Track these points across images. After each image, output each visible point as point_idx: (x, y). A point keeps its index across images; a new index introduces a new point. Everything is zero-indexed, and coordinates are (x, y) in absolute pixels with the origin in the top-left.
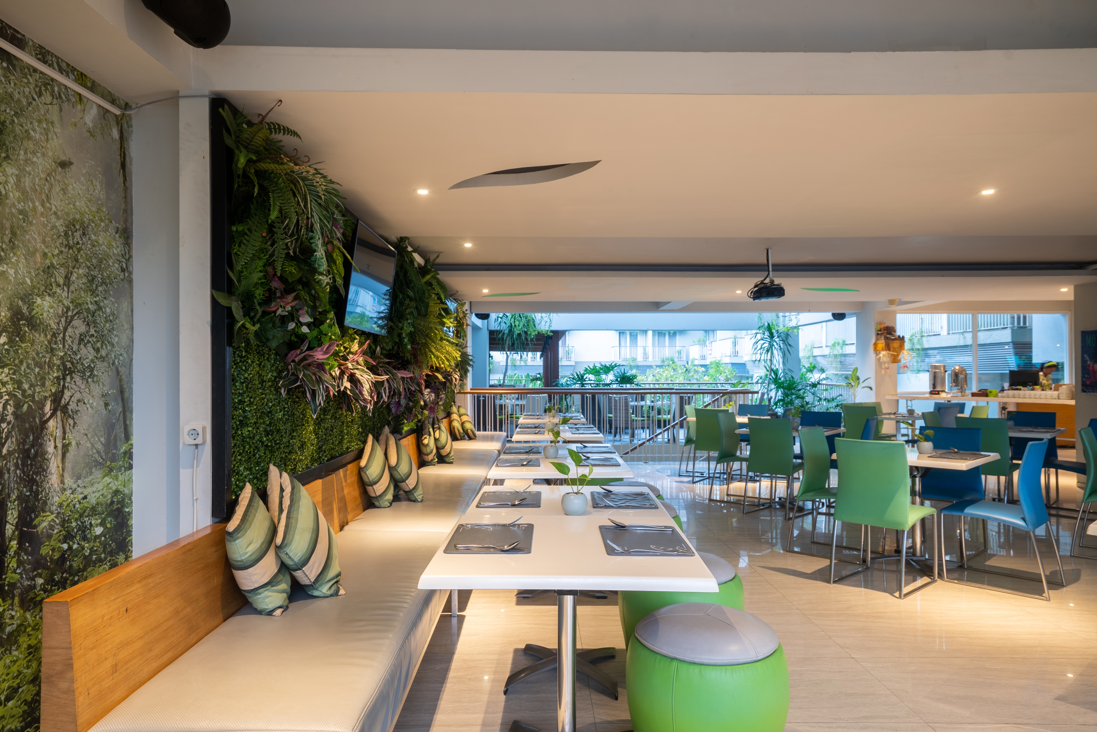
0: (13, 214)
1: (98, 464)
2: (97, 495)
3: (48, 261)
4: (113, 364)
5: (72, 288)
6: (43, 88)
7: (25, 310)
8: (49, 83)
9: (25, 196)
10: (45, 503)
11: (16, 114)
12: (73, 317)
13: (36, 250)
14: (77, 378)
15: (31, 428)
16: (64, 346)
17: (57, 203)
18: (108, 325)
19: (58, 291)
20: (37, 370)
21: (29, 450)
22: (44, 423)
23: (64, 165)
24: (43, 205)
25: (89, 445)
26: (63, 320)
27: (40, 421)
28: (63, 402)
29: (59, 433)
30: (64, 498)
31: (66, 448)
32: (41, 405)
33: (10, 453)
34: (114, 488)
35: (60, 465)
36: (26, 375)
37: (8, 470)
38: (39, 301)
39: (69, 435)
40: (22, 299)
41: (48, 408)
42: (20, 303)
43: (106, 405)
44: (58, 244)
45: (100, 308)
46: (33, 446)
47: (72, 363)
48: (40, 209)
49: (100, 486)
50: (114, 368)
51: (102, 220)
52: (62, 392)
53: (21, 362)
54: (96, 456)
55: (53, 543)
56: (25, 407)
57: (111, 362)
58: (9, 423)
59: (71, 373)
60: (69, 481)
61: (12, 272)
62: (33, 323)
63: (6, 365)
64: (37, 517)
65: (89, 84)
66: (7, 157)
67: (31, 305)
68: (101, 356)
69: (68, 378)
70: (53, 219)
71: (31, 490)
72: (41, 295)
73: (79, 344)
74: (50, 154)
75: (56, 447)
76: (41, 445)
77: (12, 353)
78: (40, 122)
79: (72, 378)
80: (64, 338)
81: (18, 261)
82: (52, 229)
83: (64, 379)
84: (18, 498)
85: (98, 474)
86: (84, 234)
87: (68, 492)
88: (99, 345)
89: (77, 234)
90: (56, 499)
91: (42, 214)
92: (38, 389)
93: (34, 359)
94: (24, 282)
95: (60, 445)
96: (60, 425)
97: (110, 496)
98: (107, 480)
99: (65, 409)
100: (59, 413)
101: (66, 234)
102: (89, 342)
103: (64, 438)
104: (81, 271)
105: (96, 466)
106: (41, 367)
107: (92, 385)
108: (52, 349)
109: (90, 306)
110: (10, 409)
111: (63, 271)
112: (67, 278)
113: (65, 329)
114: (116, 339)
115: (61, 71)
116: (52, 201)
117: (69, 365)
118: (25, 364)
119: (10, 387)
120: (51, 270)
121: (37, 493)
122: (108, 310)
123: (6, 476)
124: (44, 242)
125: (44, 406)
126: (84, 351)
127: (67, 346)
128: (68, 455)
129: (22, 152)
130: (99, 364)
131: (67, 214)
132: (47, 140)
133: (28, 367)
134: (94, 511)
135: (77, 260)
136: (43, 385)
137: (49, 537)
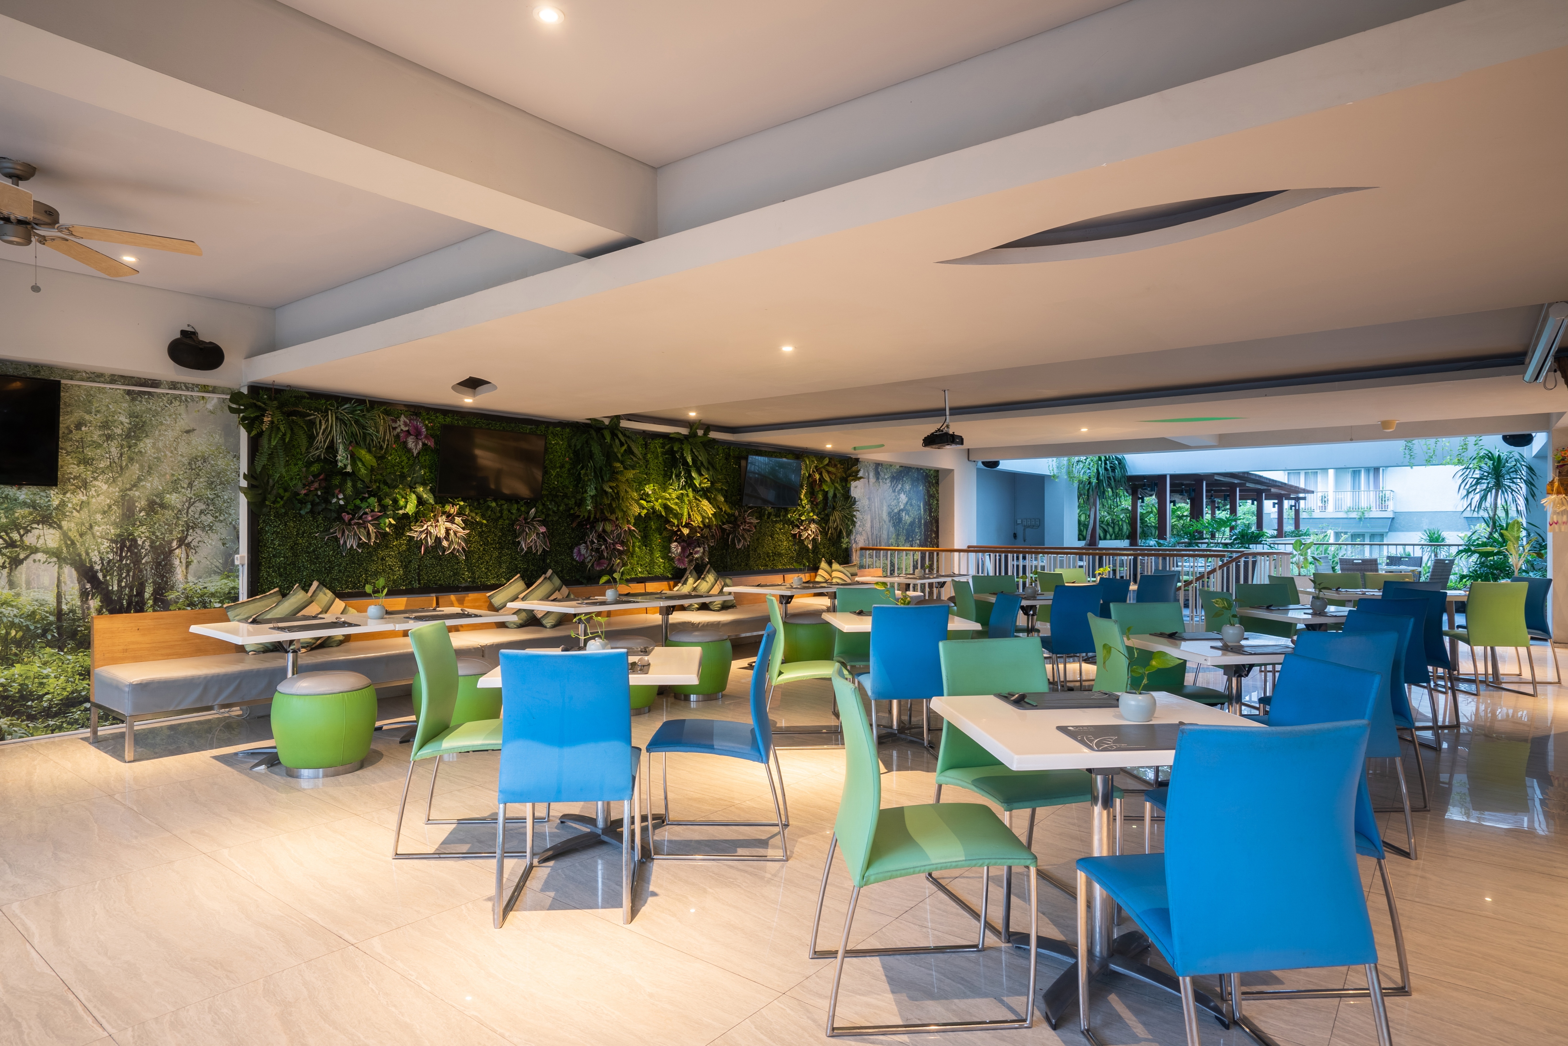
0: (150, 460)
1: (215, 573)
2: (216, 588)
3: (175, 478)
4: (231, 523)
5: (193, 488)
6: (173, 400)
7: (158, 500)
8: (176, 397)
9: (159, 450)
10: (173, 587)
11: (153, 416)
12: (194, 503)
13: (166, 474)
14: (199, 531)
15: (162, 553)
16: (187, 516)
17: (183, 449)
18: (225, 504)
19: (183, 490)
20: (166, 527)
21: (160, 563)
22: (171, 551)
23: (188, 432)
24: (172, 452)
25: (208, 563)
26: (187, 504)
27: (169, 549)
28: (186, 541)
29: (184, 556)
30: (187, 586)
31: (188, 564)
32: (170, 542)
33: (147, 562)
34: (231, 586)
35: (185, 571)
36: (158, 529)
37: (146, 570)
38: (168, 496)
39: (191, 557)
40: (156, 496)
41: (175, 544)
42: (154, 498)
43: (224, 544)
44: (183, 469)
45: (218, 496)
46: (163, 560)
47: (194, 524)
48: (169, 454)
49: (219, 584)
50: (231, 526)
51: (220, 453)
52: (186, 537)
53: (155, 523)
54: (215, 569)
55: (178, 605)
56: (158, 543)
57: (228, 523)
58: (146, 550)
59: (193, 528)
60: (190, 578)
61: (149, 485)
62: (163, 506)
63: (145, 525)
64: (166, 592)
65: (210, 389)
66: (147, 436)
67: (162, 499)
68: (219, 520)
69: (191, 531)
70: (180, 458)
71: (162, 580)
72: (170, 493)
73: (200, 514)
74: (178, 428)
75: (181, 562)
76: (170, 560)
77: (148, 519)
78: (170, 416)
79: (194, 531)
80: (187, 512)
81: (153, 480)
82: (178, 462)
83: (187, 531)
84: (153, 582)
85: (218, 578)
86: (205, 462)
87: (191, 584)
88: (217, 514)
89: (199, 463)
90: (181, 586)
91: (171, 457)
92: (166, 535)
93: (164, 522)
94: (157, 488)
95: (184, 561)
96: (184, 552)
97: (227, 589)
98: (226, 581)
99: (188, 545)
100: (183, 547)
101: (190, 464)
102: (208, 513)
103: (187, 558)
104: (201, 480)
105: (215, 574)
106: (169, 525)
107: (211, 535)
108: (178, 518)
109: (210, 496)
110: (147, 544)
111: (187, 481)
112: (190, 485)
113: (188, 508)
114: (234, 511)
115: (187, 389)
116: (179, 450)
117: (191, 524)
118: (157, 524)
119: (147, 534)
120: (177, 482)
121: (166, 582)
122: (226, 497)
123: (145, 572)
124: (172, 469)
125: (171, 543)
126: (203, 517)
127: (190, 516)
128: (190, 566)
129: (157, 432)
130: (217, 524)
131: (190, 454)
132: (176, 423)
133: (160, 525)
134: (213, 595)
135: (199, 475)
136: (171, 533)
137: (177, 603)
